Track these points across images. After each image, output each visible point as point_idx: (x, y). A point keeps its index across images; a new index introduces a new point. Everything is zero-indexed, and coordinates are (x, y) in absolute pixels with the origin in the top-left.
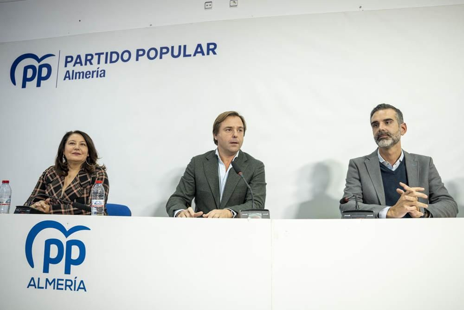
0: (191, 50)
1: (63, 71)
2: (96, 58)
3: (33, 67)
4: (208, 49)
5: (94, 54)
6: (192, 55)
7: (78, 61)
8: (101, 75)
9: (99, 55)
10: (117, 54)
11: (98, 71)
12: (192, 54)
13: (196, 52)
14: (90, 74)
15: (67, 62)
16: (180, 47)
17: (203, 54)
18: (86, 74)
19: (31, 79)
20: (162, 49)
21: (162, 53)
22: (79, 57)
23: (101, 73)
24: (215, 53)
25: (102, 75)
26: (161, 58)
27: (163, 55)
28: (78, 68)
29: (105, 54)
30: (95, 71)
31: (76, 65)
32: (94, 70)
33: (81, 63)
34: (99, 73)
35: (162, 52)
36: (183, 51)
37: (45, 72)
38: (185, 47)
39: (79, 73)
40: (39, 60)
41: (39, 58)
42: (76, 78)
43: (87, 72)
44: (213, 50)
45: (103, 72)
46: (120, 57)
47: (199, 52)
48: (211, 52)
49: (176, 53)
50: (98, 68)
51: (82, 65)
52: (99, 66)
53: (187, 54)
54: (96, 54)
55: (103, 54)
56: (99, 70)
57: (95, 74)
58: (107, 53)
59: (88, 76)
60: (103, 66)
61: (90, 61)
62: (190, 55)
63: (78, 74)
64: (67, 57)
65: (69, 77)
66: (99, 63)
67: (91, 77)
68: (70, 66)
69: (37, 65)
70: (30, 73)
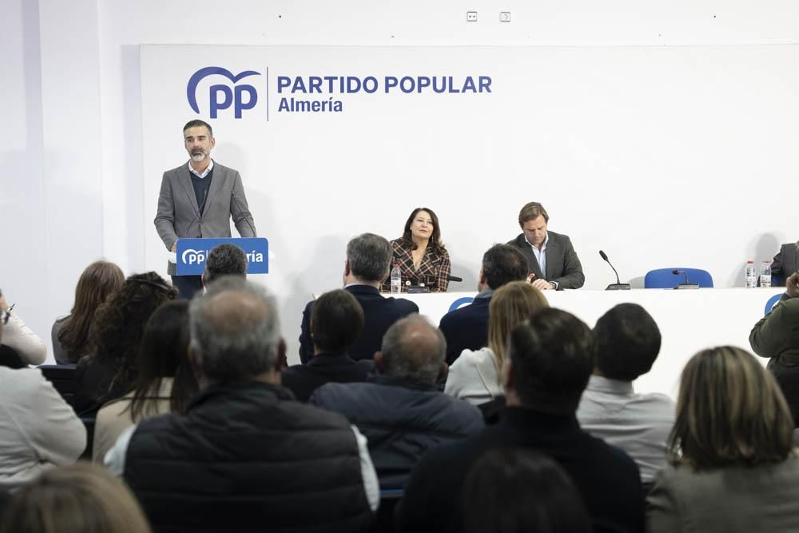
0: (458, 84)
1: (276, 99)
2: (326, 83)
3: (225, 88)
4: (481, 85)
5: (323, 79)
6: (461, 91)
7: (299, 85)
8: (335, 108)
9: (331, 79)
10: (357, 80)
11: (331, 103)
13: (465, 88)
14: (319, 105)
15: (280, 86)
16: (444, 78)
17: (475, 91)
18: (313, 106)
19: (225, 106)
20: (420, 79)
21: (420, 86)
22: (299, 79)
23: (335, 105)
24: (489, 91)
25: (338, 108)
26: (420, 91)
27: (423, 88)
28: (299, 96)
29: (339, 79)
30: (327, 102)
31: (297, 91)
32: (325, 101)
33: (303, 88)
34: (333, 106)
35: (421, 83)
36: (448, 85)
37: (246, 97)
38: (451, 78)
39: (303, 103)
40: (235, 79)
41: (235, 75)
42: (297, 110)
43: (313, 103)
44: (487, 86)
45: (338, 104)
46: (362, 85)
47: (469, 88)
48: (484, 89)
49: (439, 87)
50: (331, 98)
51: (305, 91)
52: (331, 95)
53: (454, 88)
54: (326, 78)
55: (336, 78)
56: (332, 100)
57: (327, 106)
58: (342, 79)
59: (316, 108)
60: (337, 95)
61: (317, 86)
62: (458, 91)
63: (300, 105)
64: (280, 79)
65: (287, 108)
66: (331, 91)
67: (321, 109)
68: (287, 92)
69: (232, 86)
70: (221, 97)
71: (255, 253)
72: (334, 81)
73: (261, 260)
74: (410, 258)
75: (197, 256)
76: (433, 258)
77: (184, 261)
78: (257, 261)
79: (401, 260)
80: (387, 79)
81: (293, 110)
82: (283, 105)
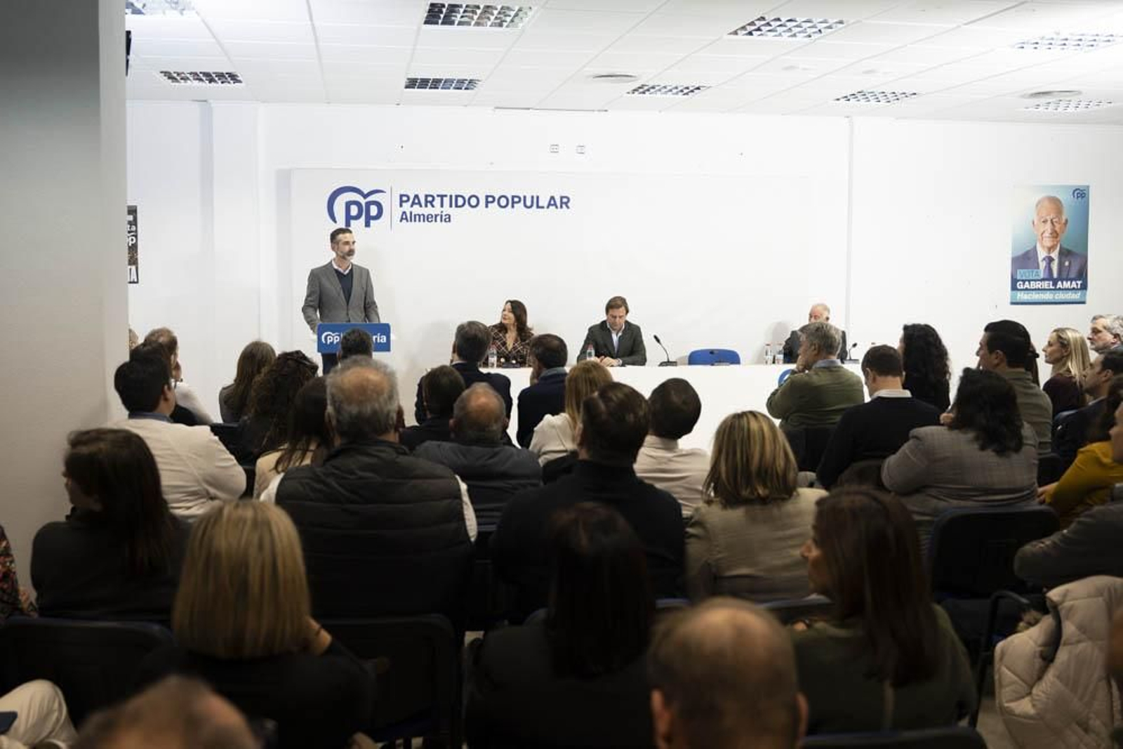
0: (544, 202)
1: (398, 212)
2: (438, 200)
3: (357, 203)
4: (562, 203)
5: (435, 196)
6: (545, 207)
7: (416, 201)
8: (445, 220)
9: (442, 197)
10: (464, 198)
11: (442, 216)
12: (546, 205)
13: (549, 205)
14: (432, 217)
15: (401, 202)
16: (532, 197)
17: (557, 207)
19: (357, 217)
20: (513, 197)
21: (513, 203)
22: (416, 196)
24: (568, 207)
25: (447, 220)
26: (513, 207)
27: (515, 205)
28: (417, 210)
29: (448, 197)
31: (414, 206)
32: (437, 214)
33: (419, 203)
34: (444, 218)
35: (514, 201)
36: (535, 203)
37: (374, 211)
38: (538, 198)
39: (419, 216)
40: (365, 196)
41: (366, 192)
42: (415, 221)
43: (429, 215)
44: (566, 204)
45: (447, 216)
46: (467, 201)
47: (552, 205)
48: (564, 205)
49: (528, 203)
50: (442, 212)
51: (421, 206)
52: (442, 209)
53: (540, 205)
54: (438, 196)
55: (446, 196)
56: (442, 214)
57: (439, 218)
58: (451, 196)
59: (430, 220)
60: (447, 209)
61: (431, 203)
62: (543, 207)
63: (417, 217)
64: (401, 196)
65: (406, 219)
66: (442, 206)
67: (434, 221)
68: (406, 206)
69: (363, 201)
70: (354, 210)
71: (380, 335)
72: (445, 198)
73: (385, 341)
74: (504, 340)
75: (333, 337)
76: (523, 340)
77: (324, 342)
78: (381, 341)
79: (497, 341)
80: (487, 197)
81: (411, 220)
82: (404, 217)
